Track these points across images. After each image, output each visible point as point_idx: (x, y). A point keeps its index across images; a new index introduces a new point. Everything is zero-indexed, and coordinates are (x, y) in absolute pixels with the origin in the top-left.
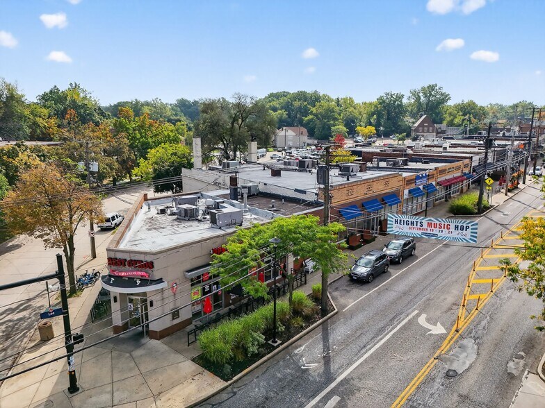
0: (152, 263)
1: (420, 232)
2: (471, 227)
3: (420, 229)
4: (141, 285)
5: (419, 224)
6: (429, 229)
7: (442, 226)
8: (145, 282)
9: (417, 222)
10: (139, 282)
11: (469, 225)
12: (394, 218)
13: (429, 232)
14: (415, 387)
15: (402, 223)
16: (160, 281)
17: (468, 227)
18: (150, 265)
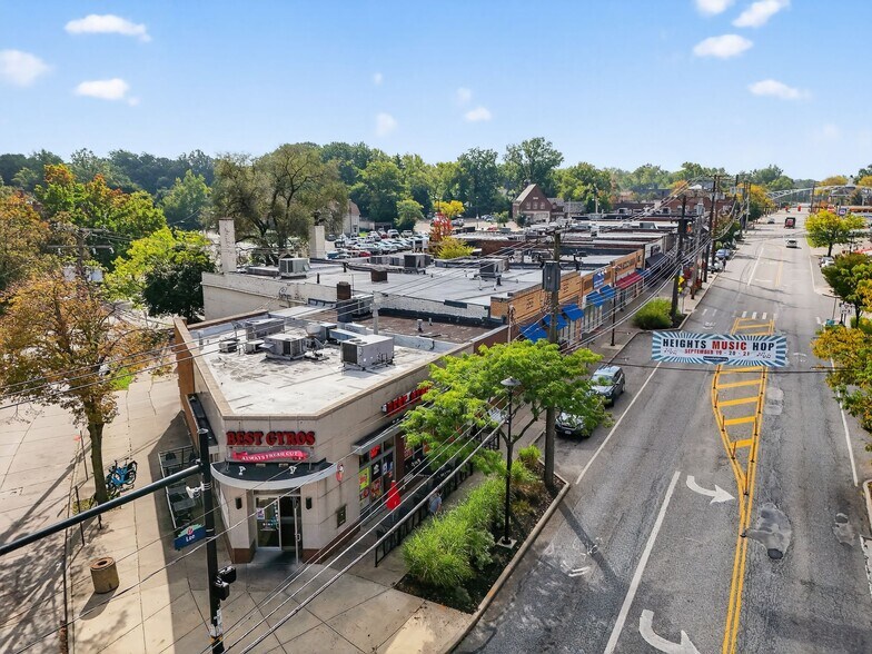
0: (312, 434)
1: (701, 356)
2: (776, 345)
3: (702, 352)
4: (297, 474)
5: (700, 344)
6: (715, 350)
7: (735, 345)
8: (304, 468)
9: (697, 342)
10: (293, 469)
11: (774, 342)
12: (663, 338)
13: (715, 355)
14: (741, 580)
15: (674, 344)
16: (324, 464)
17: (771, 345)
18: (309, 438)
